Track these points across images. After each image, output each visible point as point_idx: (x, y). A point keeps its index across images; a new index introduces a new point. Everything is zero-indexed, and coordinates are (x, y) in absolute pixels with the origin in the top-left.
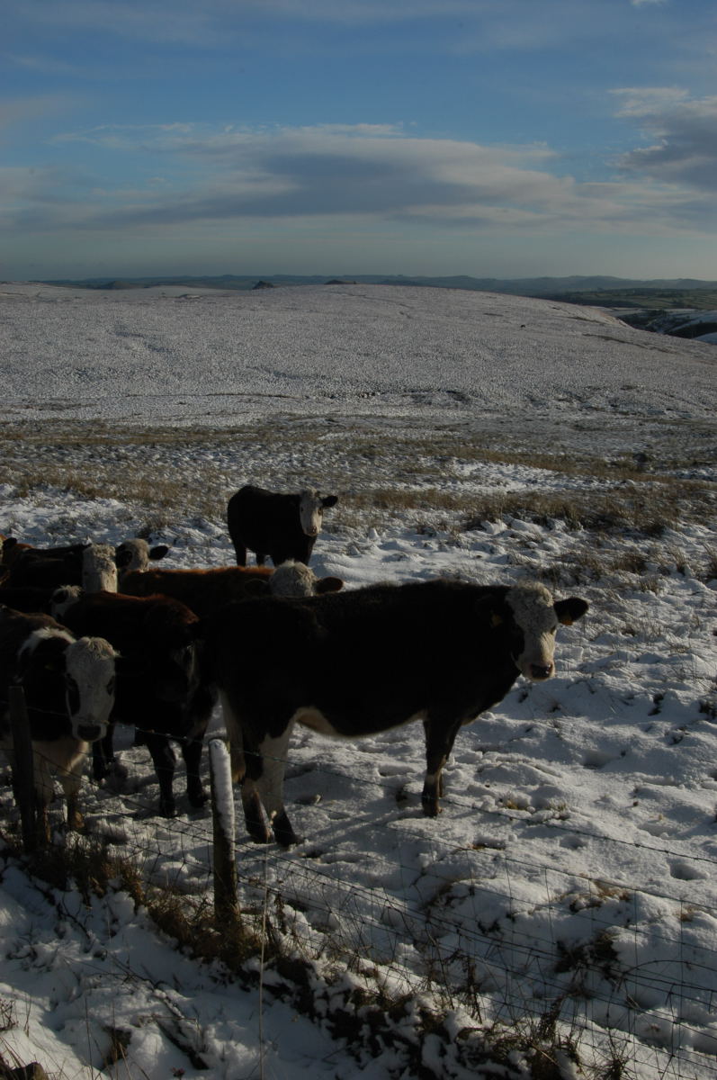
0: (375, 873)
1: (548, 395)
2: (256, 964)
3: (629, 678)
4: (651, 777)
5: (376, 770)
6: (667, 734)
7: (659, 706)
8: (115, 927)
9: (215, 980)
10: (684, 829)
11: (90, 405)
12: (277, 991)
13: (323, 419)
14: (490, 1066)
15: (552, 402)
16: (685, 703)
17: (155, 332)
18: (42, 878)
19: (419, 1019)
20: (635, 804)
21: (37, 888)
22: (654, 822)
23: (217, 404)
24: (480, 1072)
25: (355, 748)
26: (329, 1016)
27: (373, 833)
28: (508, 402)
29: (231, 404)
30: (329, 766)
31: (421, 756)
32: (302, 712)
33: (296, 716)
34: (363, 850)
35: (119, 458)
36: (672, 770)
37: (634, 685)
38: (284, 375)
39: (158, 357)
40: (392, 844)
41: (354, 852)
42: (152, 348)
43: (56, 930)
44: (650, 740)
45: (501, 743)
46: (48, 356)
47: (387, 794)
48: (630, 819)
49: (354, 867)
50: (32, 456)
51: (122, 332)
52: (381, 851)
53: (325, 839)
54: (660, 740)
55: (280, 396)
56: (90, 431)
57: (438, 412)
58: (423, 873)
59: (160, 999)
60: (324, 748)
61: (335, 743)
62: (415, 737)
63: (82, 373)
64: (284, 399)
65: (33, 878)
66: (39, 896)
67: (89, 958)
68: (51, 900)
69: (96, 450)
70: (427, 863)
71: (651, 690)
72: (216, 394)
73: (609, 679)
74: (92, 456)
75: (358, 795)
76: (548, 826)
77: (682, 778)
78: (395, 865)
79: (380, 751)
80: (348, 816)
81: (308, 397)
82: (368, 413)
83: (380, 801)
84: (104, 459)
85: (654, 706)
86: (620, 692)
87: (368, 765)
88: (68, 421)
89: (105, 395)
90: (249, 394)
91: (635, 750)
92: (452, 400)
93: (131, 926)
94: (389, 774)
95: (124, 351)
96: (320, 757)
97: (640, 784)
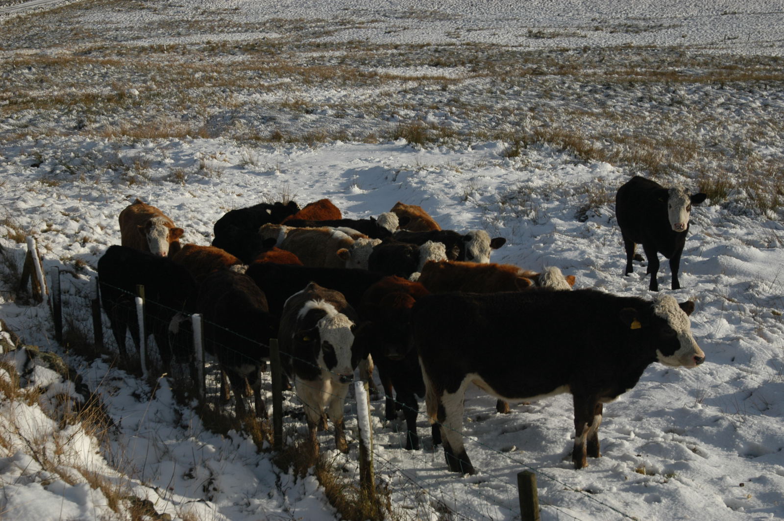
18: (278, 466)
35: (674, 102)
50: (571, 98)
56: (663, 61)
65: (274, 465)
69: (649, 91)
74: (641, 99)
84: (654, 103)
88: (639, 48)
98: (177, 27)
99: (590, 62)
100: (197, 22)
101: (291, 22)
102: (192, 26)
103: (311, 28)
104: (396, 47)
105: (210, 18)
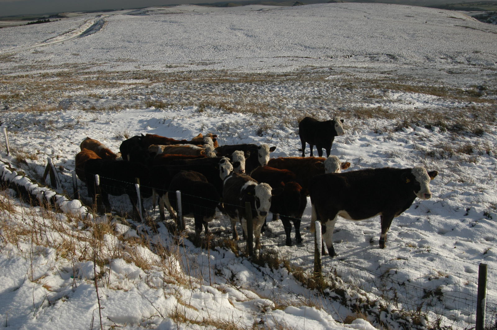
0: (364, 266)
1: (436, 56)
2: (328, 290)
3: (458, 201)
4: (462, 238)
5: (362, 232)
6: (470, 223)
7: (468, 213)
8: (282, 278)
9: (315, 295)
10: (471, 256)
11: (220, 63)
12: (335, 298)
13: (327, 68)
14: (400, 320)
15: (438, 59)
16: (478, 212)
17: (249, 28)
18: (256, 263)
19: (379, 307)
20: (455, 248)
21: (254, 267)
22: (461, 254)
23: (278, 61)
24: (398, 322)
25: (354, 224)
26: (351, 306)
27: (362, 254)
28: (416, 60)
29: (284, 61)
30: (345, 230)
31: (379, 228)
32: (340, 212)
33: (338, 213)
34: (359, 258)
35: (236, 90)
36: (470, 236)
37: (459, 204)
38: (309, 47)
39: (250, 40)
40: (368, 257)
41: (356, 259)
42: (247, 35)
43: (264, 279)
44: (463, 225)
45: (407, 224)
46: (200, 40)
47: (366, 240)
48: (452, 252)
49: (356, 264)
50: (198, 89)
51: (233, 28)
52: (364, 259)
53: (346, 255)
54: (467, 225)
55: (307, 57)
56: (221, 75)
57: (382, 65)
58: (379, 267)
59: (300, 299)
60: (343, 223)
61: (347, 222)
62: (377, 221)
63: (215, 47)
64: (309, 59)
65: (253, 263)
66: (255, 269)
67: (275, 287)
68: (260, 270)
69: (225, 86)
70: (381, 264)
71: (466, 206)
72: (277, 57)
73: (449, 201)
74: (224, 89)
75: (356, 240)
76: (423, 253)
77: (474, 239)
78: (370, 264)
79: (364, 225)
80: (353, 247)
81: (320, 58)
82: (348, 65)
83: (364, 243)
84: (229, 90)
85: (466, 212)
86: (453, 206)
87: (359, 230)
88: (210, 71)
89: (226, 58)
90: (292, 57)
91: (457, 229)
92: (389, 59)
93: (288, 278)
94: (367, 233)
95: (234, 37)
96: (342, 227)
97: (458, 241)
98: (26, 68)
99: (194, 76)
100: (34, 66)
101: (72, 64)
102: (32, 67)
103: (81, 66)
104: (118, 73)
105: (39, 64)
